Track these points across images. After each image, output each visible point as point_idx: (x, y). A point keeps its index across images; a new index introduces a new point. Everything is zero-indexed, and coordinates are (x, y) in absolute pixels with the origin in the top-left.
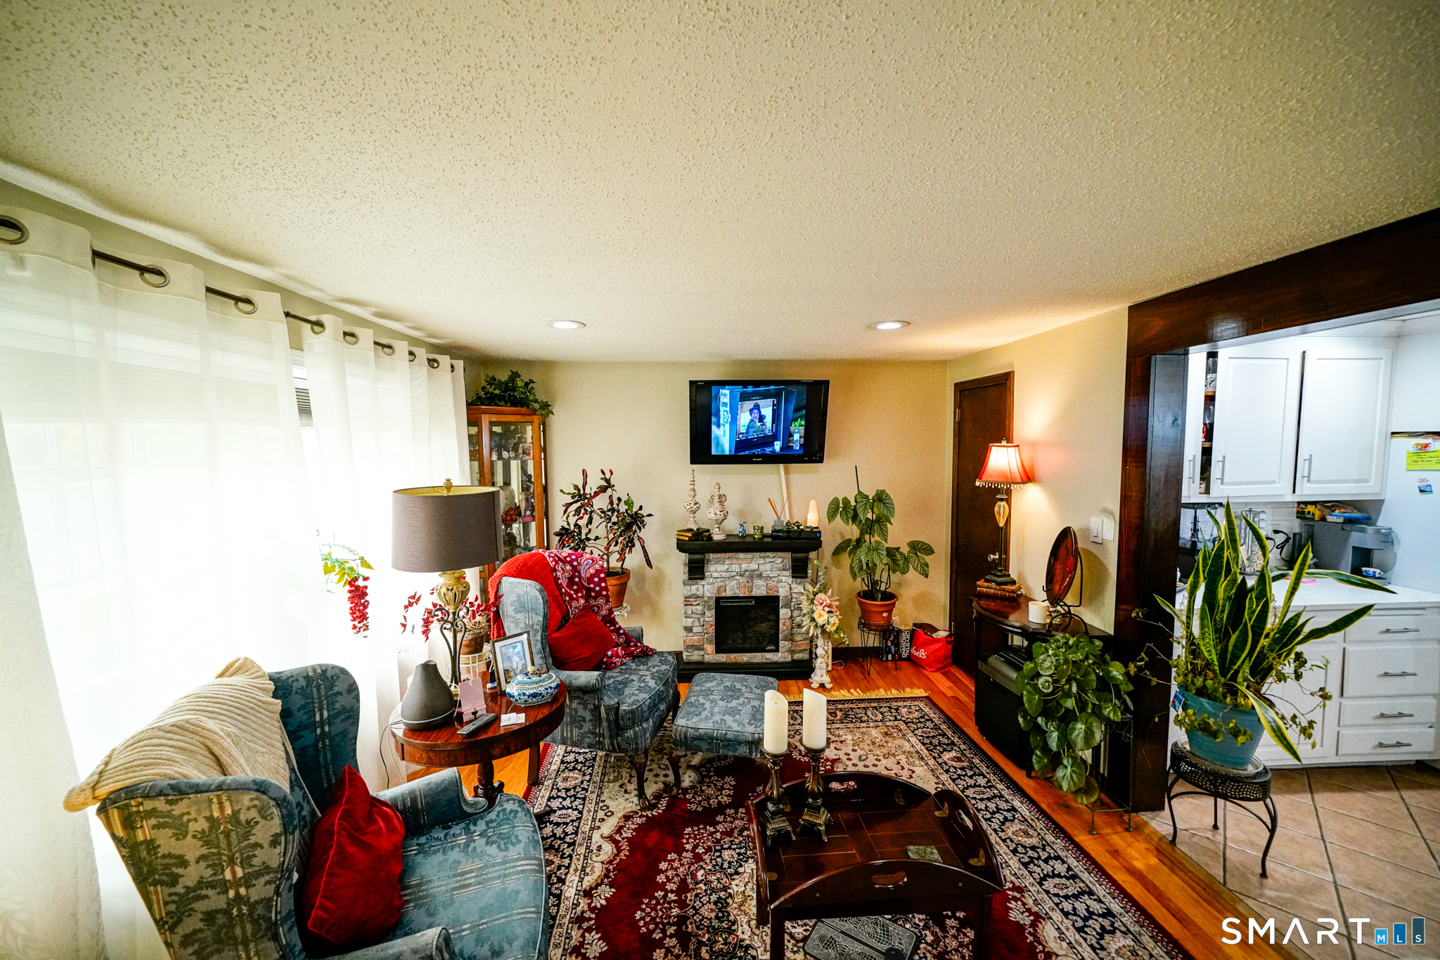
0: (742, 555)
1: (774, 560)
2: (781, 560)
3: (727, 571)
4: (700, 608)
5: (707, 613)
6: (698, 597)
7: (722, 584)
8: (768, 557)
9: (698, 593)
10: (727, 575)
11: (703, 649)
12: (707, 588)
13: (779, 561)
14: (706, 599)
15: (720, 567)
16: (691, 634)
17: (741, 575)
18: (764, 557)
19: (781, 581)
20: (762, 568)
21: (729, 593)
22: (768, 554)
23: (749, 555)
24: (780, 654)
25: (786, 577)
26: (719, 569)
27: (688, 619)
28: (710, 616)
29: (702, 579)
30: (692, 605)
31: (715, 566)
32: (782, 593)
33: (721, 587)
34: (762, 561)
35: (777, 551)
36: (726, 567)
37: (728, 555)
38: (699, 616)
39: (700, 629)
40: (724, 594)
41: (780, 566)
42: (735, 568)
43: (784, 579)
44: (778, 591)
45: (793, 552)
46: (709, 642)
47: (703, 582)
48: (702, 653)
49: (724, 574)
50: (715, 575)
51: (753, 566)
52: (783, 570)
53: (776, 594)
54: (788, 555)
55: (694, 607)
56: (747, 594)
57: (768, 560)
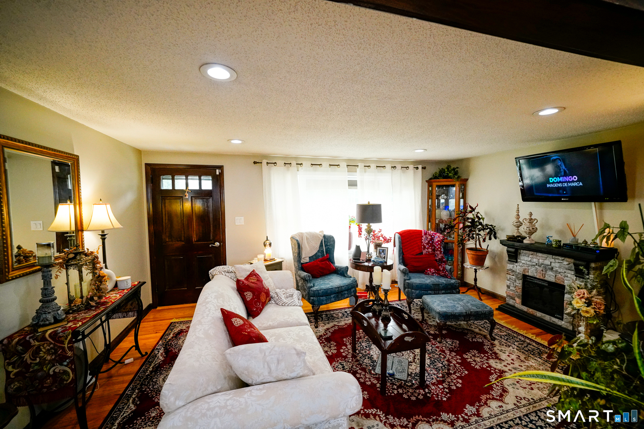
0: (540, 255)
1: (561, 261)
2: (568, 263)
3: (530, 261)
4: (514, 277)
5: (517, 281)
6: (513, 271)
7: (526, 268)
8: (558, 259)
9: (513, 269)
10: (530, 263)
11: (515, 300)
12: (518, 268)
13: (565, 263)
14: (517, 273)
15: (526, 258)
16: (509, 290)
17: (539, 266)
18: (555, 259)
19: (567, 277)
20: (553, 265)
21: (530, 274)
22: (557, 257)
23: (545, 255)
24: (563, 322)
25: (571, 275)
26: (526, 259)
27: (508, 282)
28: (519, 283)
29: (517, 262)
30: (510, 274)
31: (524, 257)
32: (566, 283)
33: (526, 269)
34: (553, 260)
35: (565, 257)
36: (530, 259)
37: (531, 253)
38: (514, 281)
39: (513, 289)
40: (527, 274)
41: (567, 266)
42: (535, 260)
43: (569, 275)
44: (564, 282)
45: (575, 259)
46: (518, 297)
47: (516, 264)
48: (515, 302)
49: (528, 263)
50: (523, 262)
51: (547, 262)
52: (569, 270)
53: (562, 283)
54: (572, 261)
55: (511, 276)
56: (541, 278)
57: (557, 261)
